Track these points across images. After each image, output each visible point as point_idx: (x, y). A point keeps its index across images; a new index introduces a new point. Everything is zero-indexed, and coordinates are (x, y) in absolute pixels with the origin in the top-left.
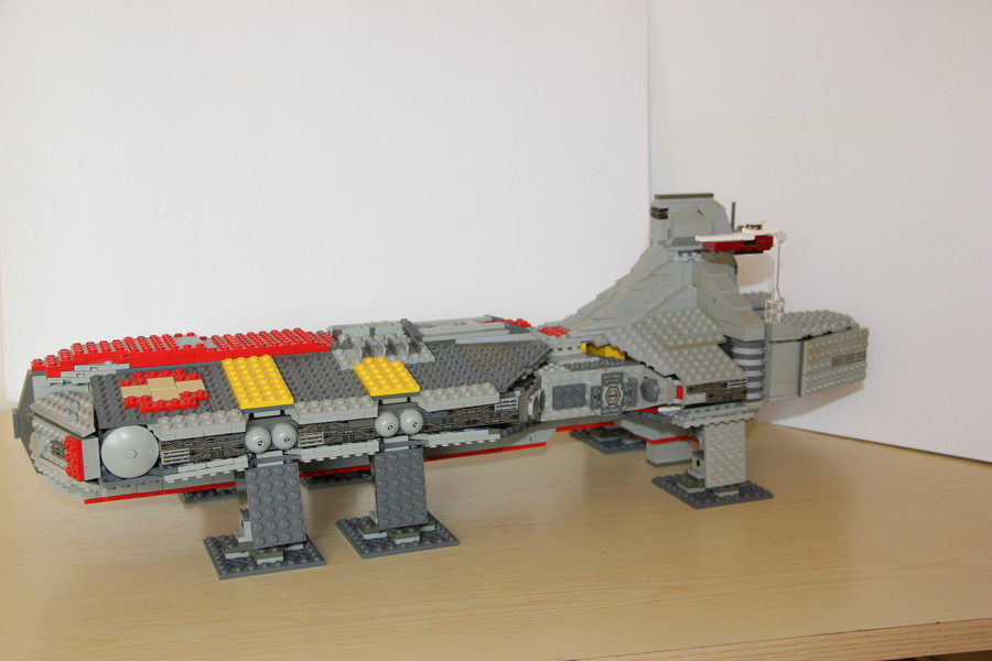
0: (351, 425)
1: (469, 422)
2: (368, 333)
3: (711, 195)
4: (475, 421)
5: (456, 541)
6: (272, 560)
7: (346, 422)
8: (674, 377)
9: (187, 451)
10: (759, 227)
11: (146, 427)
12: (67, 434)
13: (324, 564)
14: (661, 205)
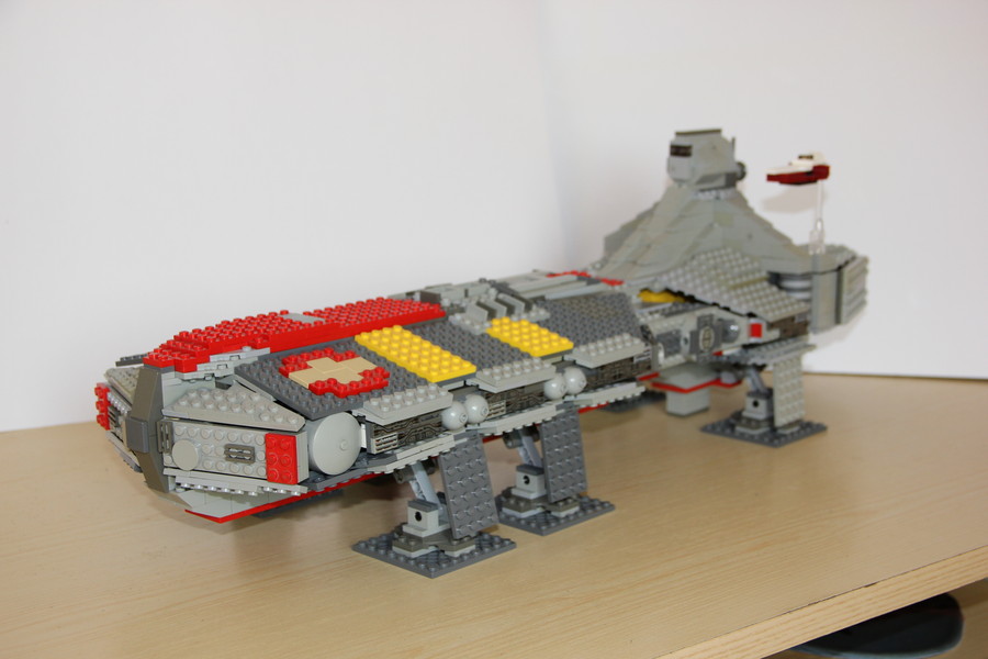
0: (526, 390)
1: (615, 377)
2: (463, 294)
3: (718, 131)
4: (620, 375)
5: (611, 507)
6: (467, 550)
7: (523, 387)
8: (751, 315)
9: (395, 435)
10: (811, 157)
11: (350, 412)
12: (264, 433)
13: (515, 547)
14: (684, 142)
